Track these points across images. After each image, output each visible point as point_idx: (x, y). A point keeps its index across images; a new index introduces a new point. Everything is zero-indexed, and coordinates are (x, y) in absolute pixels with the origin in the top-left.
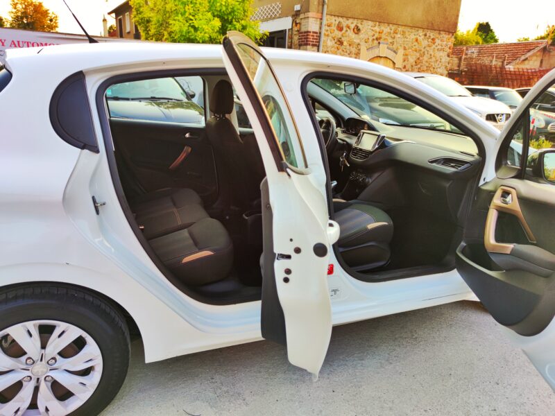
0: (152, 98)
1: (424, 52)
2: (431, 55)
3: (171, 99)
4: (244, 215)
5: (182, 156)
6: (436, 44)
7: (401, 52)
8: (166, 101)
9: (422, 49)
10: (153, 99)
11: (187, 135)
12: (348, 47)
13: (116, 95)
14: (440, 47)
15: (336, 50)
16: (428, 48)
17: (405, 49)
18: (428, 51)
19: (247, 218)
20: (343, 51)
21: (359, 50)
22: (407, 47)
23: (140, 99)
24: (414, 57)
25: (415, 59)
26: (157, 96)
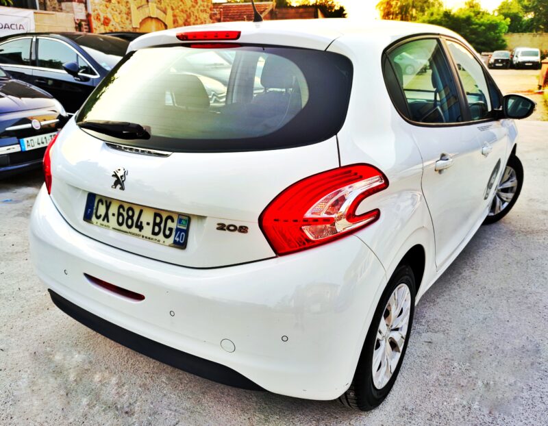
1: (190, 13)
2: (196, 16)
6: (199, 4)
7: (170, 12)
9: (188, 10)
12: (117, 4)
14: (202, 8)
15: (105, 8)
16: (192, 9)
17: (173, 9)
18: (193, 12)
20: (113, 9)
21: (129, 9)
22: (174, 7)
24: (182, 18)
25: (183, 21)
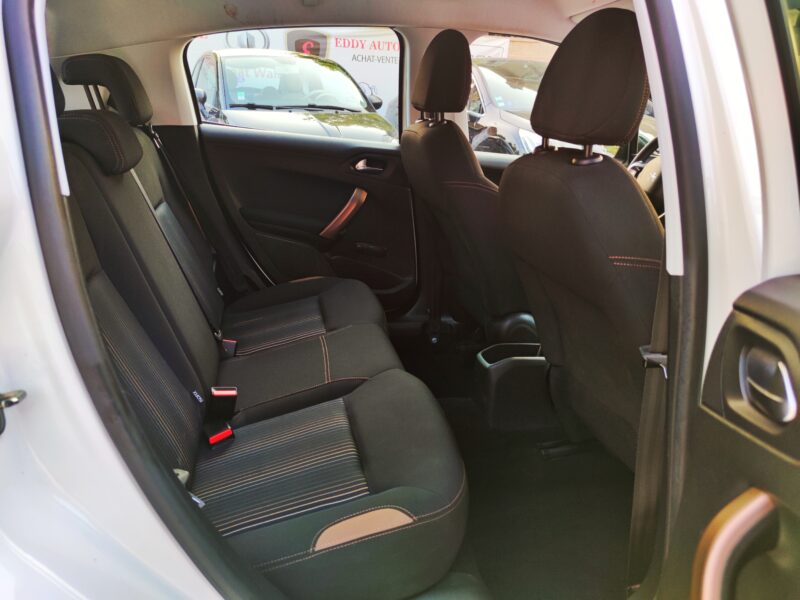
0: (310, 106)
3: (342, 109)
4: (480, 355)
5: (349, 209)
8: (333, 111)
10: (311, 108)
11: (361, 165)
13: (251, 102)
19: (488, 365)
23: (290, 108)
26: (318, 104)
